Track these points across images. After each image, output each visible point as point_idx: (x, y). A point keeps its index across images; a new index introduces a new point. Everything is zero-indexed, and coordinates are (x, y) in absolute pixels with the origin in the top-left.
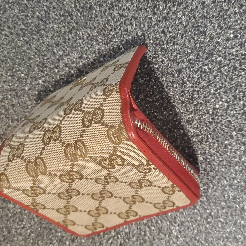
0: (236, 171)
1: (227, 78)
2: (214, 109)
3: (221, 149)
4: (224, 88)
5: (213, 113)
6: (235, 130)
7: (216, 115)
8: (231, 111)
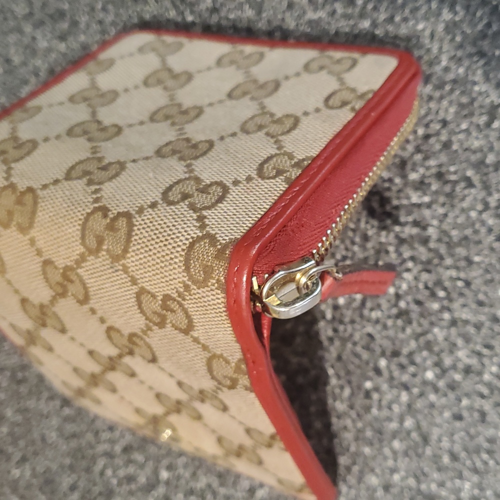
0: (395, 453)
1: (355, 235)
2: (336, 307)
3: (360, 401)
4: (352, 258)
5: (334, 318)
6: (383, 354)
7: (341, 322)
8: (372, 310)
